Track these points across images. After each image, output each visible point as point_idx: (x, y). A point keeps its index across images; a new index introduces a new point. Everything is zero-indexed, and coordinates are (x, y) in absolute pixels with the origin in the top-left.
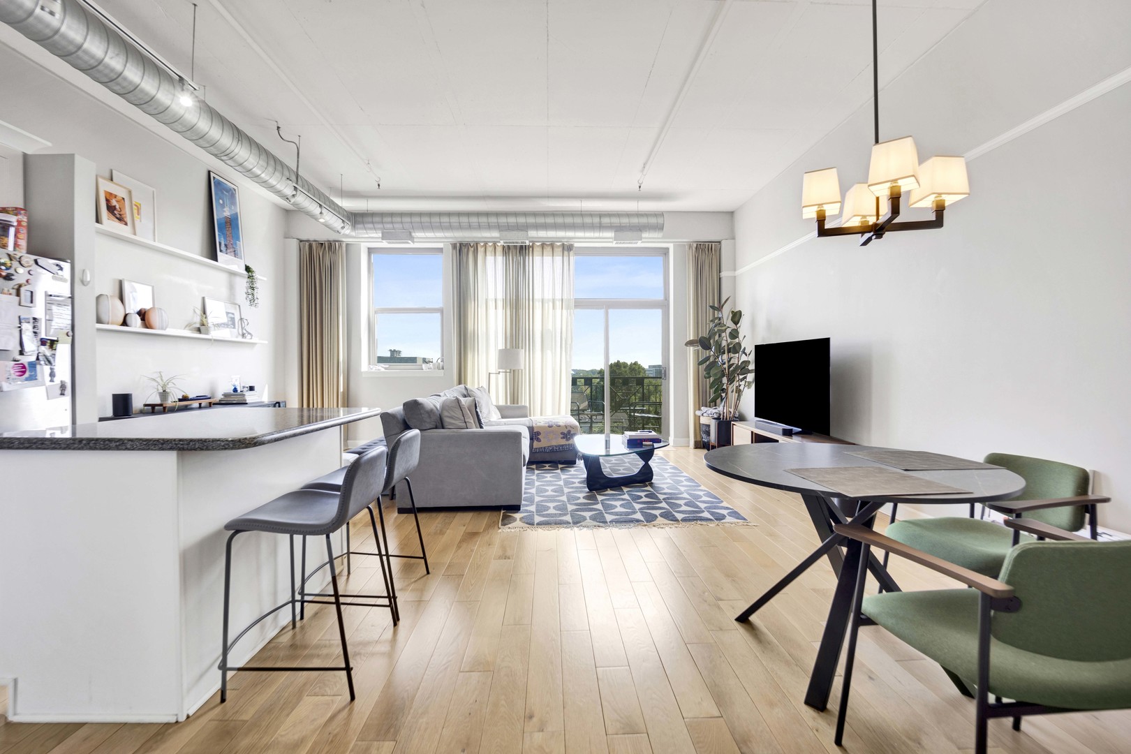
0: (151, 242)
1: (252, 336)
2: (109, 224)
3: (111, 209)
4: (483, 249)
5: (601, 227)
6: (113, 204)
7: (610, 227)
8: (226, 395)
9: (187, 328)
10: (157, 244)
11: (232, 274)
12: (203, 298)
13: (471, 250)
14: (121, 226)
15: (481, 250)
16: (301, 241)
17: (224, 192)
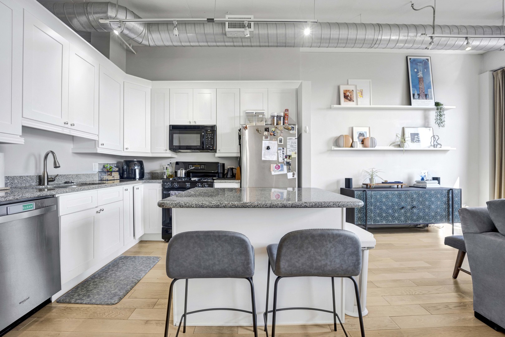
0: (369, 106)
1: (441, 145)
2: (345, 104)
3: (346, 97)
6: (348, 95)
8: (418, 182)
9: (391, 145)
10: (372, 106)
11: (426, 110)
12: (403, 129)
14: (351, 103)
16: (495, 71)
17: (418, 64)
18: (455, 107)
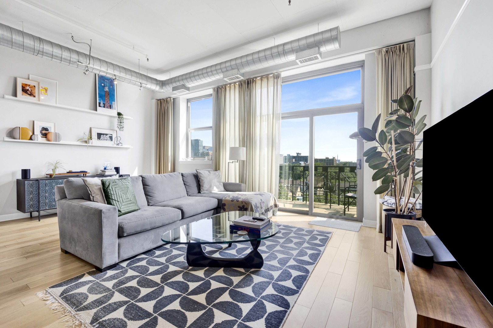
0: (55, 105)
1: (122, 144)
2: (23, 97)
3: (25, 91)
4: (229, 88)
5: (285, 53)
6: (27, 89)
7: (292, 51)
8: (101, 171)
9: (79, 141)
10: (58, 105)
11: (111, 117)
12: (91, 129)
13: (223, 90)
14: (32, 98)
15: (228, 89)
16: (158, 100)
17: (106, 80)
18: (132, 118)
